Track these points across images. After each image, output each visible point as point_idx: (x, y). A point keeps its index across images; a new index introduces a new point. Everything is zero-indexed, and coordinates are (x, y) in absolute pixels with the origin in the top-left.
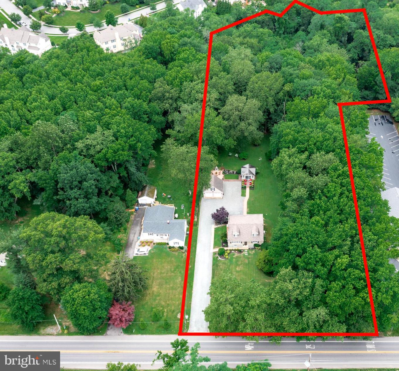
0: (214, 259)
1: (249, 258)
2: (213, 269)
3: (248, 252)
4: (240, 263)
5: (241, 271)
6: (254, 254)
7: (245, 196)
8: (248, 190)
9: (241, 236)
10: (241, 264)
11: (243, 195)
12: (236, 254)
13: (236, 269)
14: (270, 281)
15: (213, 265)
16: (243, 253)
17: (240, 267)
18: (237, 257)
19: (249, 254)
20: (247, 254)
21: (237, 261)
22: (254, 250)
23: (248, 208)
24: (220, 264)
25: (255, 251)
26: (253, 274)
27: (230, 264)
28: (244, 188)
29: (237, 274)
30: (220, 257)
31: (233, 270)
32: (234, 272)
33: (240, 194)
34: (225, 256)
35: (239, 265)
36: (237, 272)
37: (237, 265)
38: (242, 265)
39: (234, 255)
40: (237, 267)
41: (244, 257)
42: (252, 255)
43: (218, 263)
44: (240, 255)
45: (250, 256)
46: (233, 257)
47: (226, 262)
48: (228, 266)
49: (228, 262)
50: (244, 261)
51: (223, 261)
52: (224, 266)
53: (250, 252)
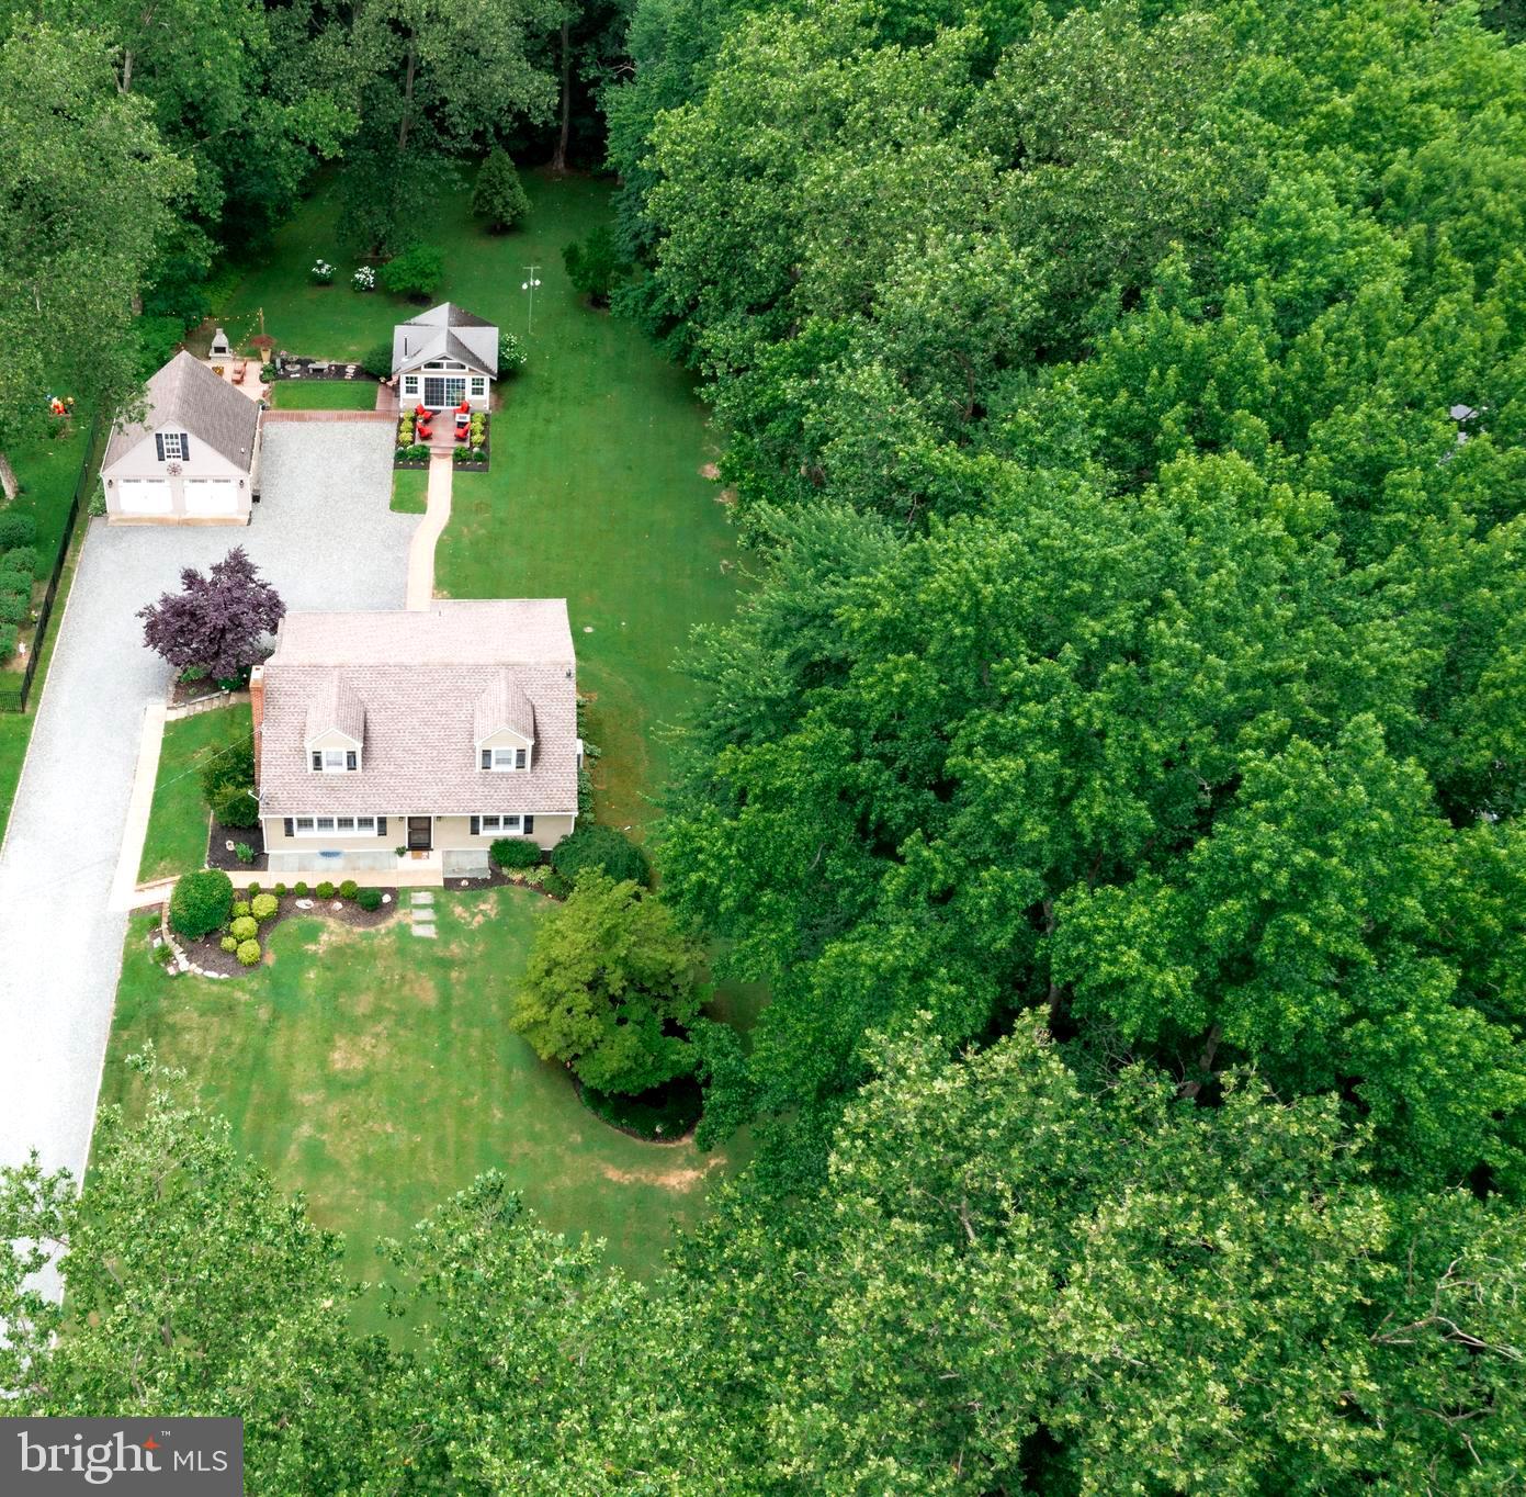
0: (132, 967)
1: (445, 964)
3: (436, 906)
4: (363, 1005)
5: (367, 1078)
6: (492, 928)
7: (420, 508)
8: (441, 474)
9: (380, 764)
10: (377, 1013)
11: (408, 500)
12: (335, 930)
13: (323, 1063)
14: (644, 1176)
15: (123, 1021)
16: (391, 922)
17: (367, 1041)
18: (338, 951)
19: (447, 927)
20: (429, 932)
21: (341, 987)
22: (492, 895)
24: (186, 1015)
25: (505, 900)
26: (486, 1109)
27: (275, 1017)
28: (411, 460)
29: (333, 1111)
30: (191, 955)
31: (302, 1071)
32: (307, 1087)
33: (386, 494)
34: (228, 943)
35: (355, 1027)
36: (336, 1085)
37: (340, 1022)
38: (387, 1022)
39: (312, 933)
40: (341, 1042)
41: (401, 952)
42: (472, 932)
43: (164, 1004)
44: (365, 937)
45: (453, 946)
46: (304, 955)
47: (239, 995)
48: (254, 1036)
49: (252, 993)
50: (406, 990)
51: (215, 988)
52: (214, 1030)
53: (459, 910)
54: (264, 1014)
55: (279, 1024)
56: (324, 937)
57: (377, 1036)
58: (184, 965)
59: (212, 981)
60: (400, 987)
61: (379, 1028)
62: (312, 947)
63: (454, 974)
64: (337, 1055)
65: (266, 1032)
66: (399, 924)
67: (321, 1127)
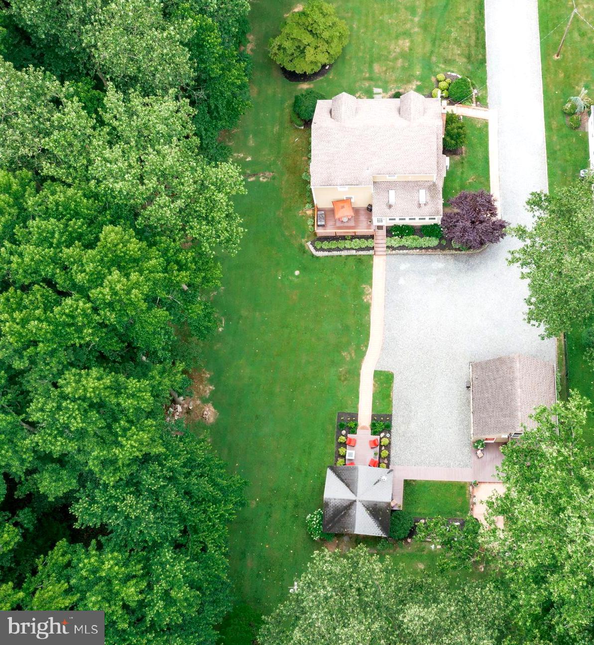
1: (370, 79)
2: (484, 47)
4: (400, 62)
5: (397, 38)
7: (378, 374)
10: (396, 59)
11: (384, 380)
12: (410, 90)
13: (412, 41)
15: (483, 61)
16: (390, 93)
17: (398, 50)
18: (409, 82)
19: (369, 92)
20: (376, 90)
21: (407, 69)
23: (367, 307)
24: (461, 60)
26: (359, 28)
27: (429, 57)
29: (408, 26)
31: (418, 39)
32: (417, 33)
34: (449, 81)
35: (403, 55)
36: (406, 34)
37: (407, 56)
38: (391, 57)
39: (419, 89)
40: (407, 49)
41: (386, 82)
42: (360, 90)
43: (470, 67)
44: (399, 88)
45: (367, 85)
46: (421, 80)
47: (443, 66)
48: (436, 50)
49: (438, 66)
50: (384, 69)
51: (452, 69)
52: (450, 54)
54: (434, 59)
55: (428, 55)
56: (414, 87)
57: (395, 52)
59: (453, 72)
60: (386, 70)
61: (394, 54)
62: (419, 83)
63: (367, 75)
64: (408, 44)
65: (432, 52)
66: (387, 93)
67: (412, 21)
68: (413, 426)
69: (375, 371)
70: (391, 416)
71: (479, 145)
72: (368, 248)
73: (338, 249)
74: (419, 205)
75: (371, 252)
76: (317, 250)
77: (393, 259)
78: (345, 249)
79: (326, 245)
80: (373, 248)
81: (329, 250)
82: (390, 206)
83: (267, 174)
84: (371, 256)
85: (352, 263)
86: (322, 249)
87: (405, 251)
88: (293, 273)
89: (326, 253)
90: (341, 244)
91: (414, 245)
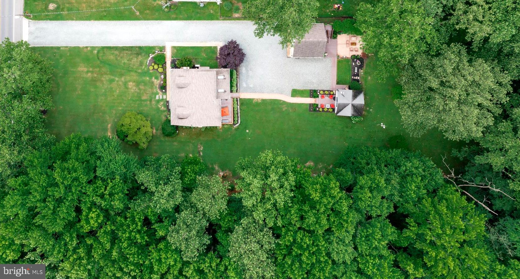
0: (153, 48)
1: (151, 101)
2: (132, 47)
3: (163, 99)
4: (142, 87)
5: (127, 88)
6: (158, 108)
10: (139, 89)
12: (157, 82)
13: (130, 81)
14: (109, 130)
15: (140, 48)
16: (159, 91)
17: (134, 88)
18: (153, 82)
19: (158, 101)
20: (157, 97)
21: (145, 84)
22: (165, 109)
24: (140, 58)
25: (164, 111)
26: (121, 107)
27: (139, 73)
28: (313, 94)
29: (121, 83)
30: (152, 58)
31: (128, 78)
32: (125, 79)
33: (299, 88)
34: (153, 64)
35: (137, 86)
36: (125, 84)
37: (138, 84)
39: (157, 78)
40: (134, 84)
41: (153, 93)
42: (157, 105)
43: (143, 54)
44: (156, 87)
45: (154, 102)
46: (152, 77)
47: (143, 67)
48: (135, 70)
49: (144, 69)
50: (145, 94)
51: (145, 62)
52: (137, 63)
53: (162, 103)
54: (140, 71)
55: (137, 74)
56: (156, 80)
57: (135, 89)
58: (150, 57)
59: (147, 62)
60: (146, 93)
61: (137, 90)
62: (154, 78)
63: (148, 102)
64: (131, 83)
65: (136, 72)
66: (159, 93)
67: (118, 81)
68: (314, 81)
69: (292, 96)
70: (310, 90)
71: (186, 51)
72: (237, 100)
73: (238, 114)
74: (225, 79)
75: (238, 99)
76: (238, 123)
77: (241, 90)
78: (237, 111)
79: (236, 119)
80: (237, 98)
81: (238, 117)
82: (225, 91)
83: (199, 147)
84: (240, 99)
85: (244, 107)
86: (238, 121)
87: (238, 85)
88: (247, 133)
89: (239, 118)
90: (236, 112)
91: (236, 81)
